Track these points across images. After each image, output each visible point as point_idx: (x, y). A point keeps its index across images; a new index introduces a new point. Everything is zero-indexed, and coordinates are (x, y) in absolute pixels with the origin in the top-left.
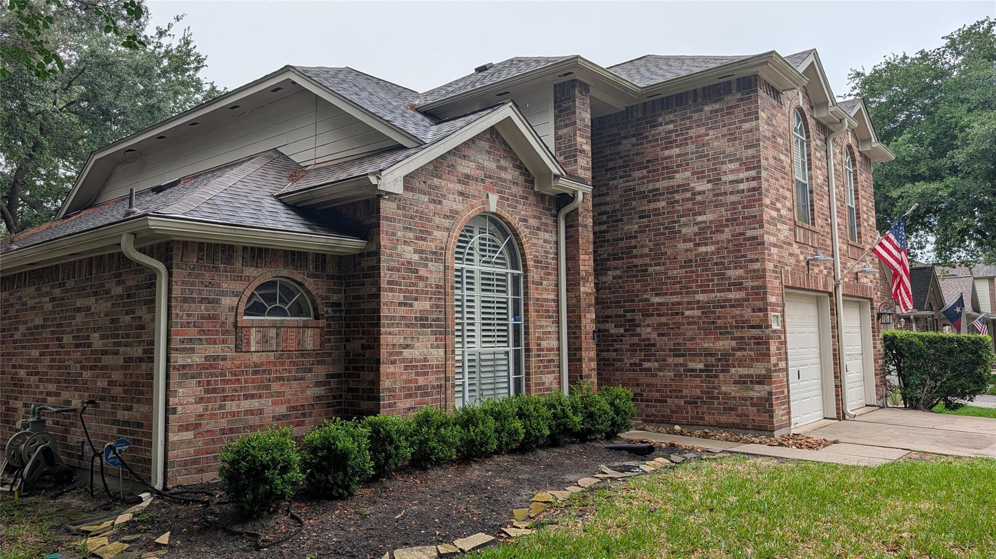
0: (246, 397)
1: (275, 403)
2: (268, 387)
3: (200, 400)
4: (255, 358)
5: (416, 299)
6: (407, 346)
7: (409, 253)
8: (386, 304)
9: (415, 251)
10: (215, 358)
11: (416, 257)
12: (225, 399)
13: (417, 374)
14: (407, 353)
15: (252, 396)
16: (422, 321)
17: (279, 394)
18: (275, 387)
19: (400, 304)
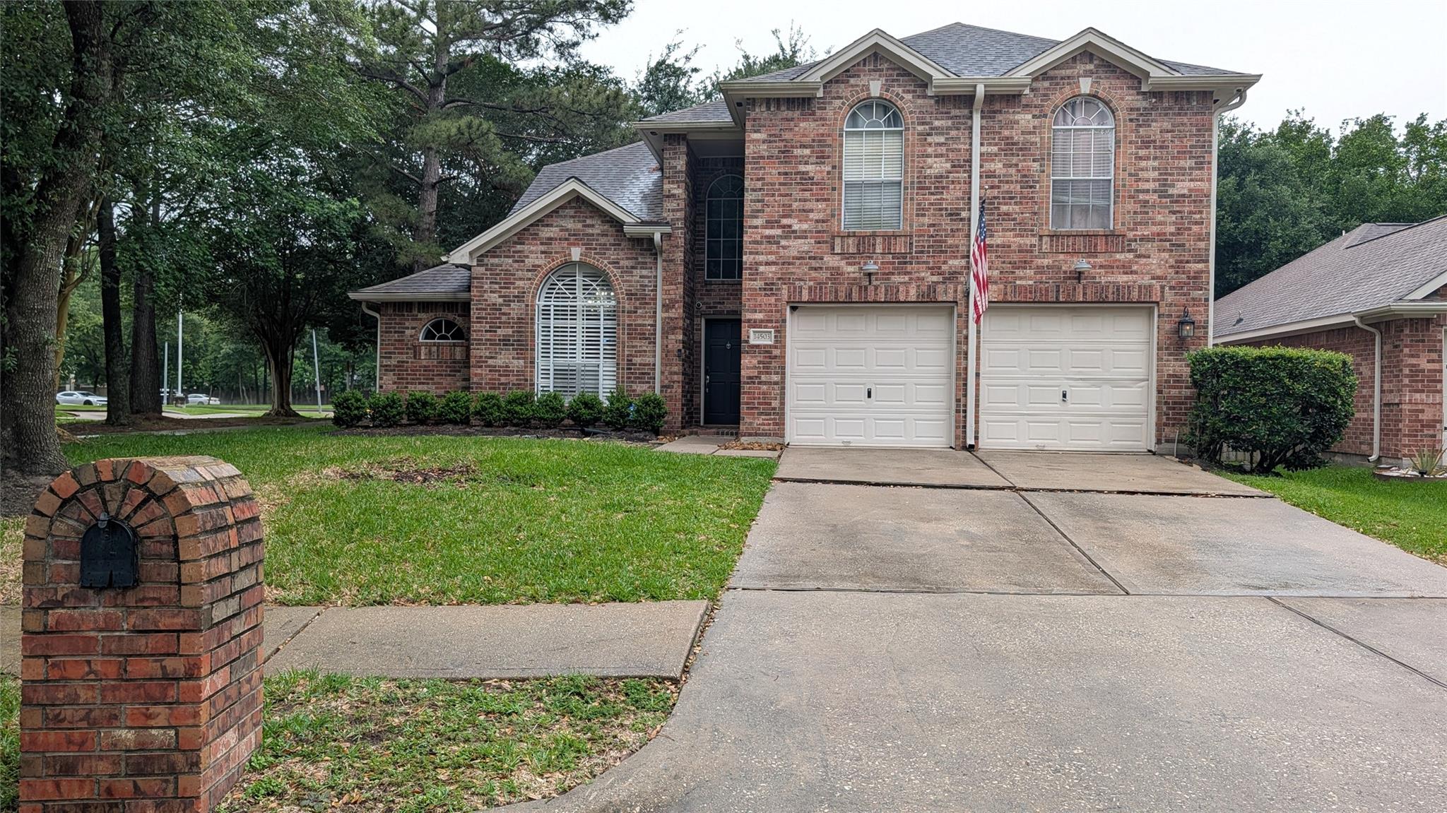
0: (420, 383)
1: (437, 388)
2: (432, 379)
3: (395, 383)
4: (424, 363)
5: (500, 327)
6: (492, 358)
7: (495, 298)
8: (474, 331)
9: (500, 297)
10: (403, 362)
11: (501, 300)
12: (407, 383)
13: (500, 375)
14: (490, 362)
15: (423, 383)
16: (505, 341)
17: (439, 383)
18: (436, 379)
19: (486, 331)
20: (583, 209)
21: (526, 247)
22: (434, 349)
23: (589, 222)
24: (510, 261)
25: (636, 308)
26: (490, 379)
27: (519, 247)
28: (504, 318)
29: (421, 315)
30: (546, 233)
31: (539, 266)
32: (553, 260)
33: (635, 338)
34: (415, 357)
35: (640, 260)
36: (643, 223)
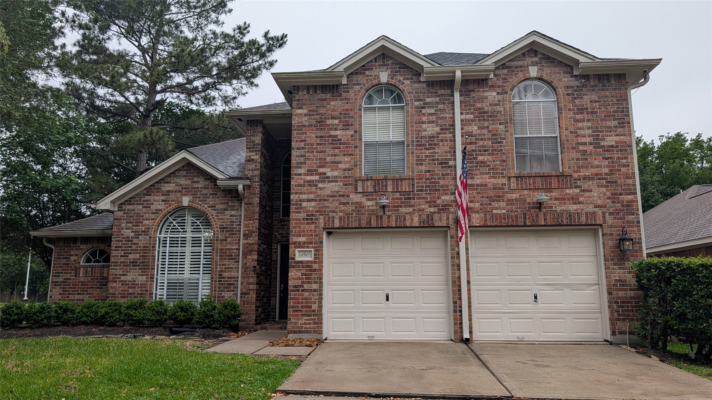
0: (78, 294)
1: (89, 297)
2: (87, 291)
3: (60, 294)
4: (82, 279)
5: (131, 253)
6: (124, 275)
7: (129, 233)
8: (113, 256)
9: (132, 232)
10: (67, 279)
11: (133, 234)
12: (69, 294)
13: (129, 288)
14: (123, 278)
15: (80, 294)
16: (134, 263)
17: (91, 294)
18: (89, 291)
19: (121, 256)
20: (192, 171)
21: (152, 197)
22: (89, 269)
23: (196, 179)
24: (141, 207)
25: (226, 237)
26: (122, 291)
27: (147, 198)
28: (134, 247)
29: (83, 246)
30: (166, 187)
31: (160, 210)
32: (170, 206)
33: (225, 259)
34: (76, 276)
35: (230, 204)
36: (231, 178)
